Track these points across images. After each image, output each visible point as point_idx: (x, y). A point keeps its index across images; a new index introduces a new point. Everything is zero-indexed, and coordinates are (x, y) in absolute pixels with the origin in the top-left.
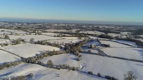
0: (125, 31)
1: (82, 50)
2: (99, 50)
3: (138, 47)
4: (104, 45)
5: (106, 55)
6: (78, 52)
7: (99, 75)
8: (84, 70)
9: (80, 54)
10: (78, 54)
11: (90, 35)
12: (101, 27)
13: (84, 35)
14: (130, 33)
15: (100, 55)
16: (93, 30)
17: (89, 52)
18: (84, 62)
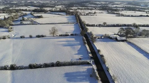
0: (59, 5)
1: (13, 23)
2: (32, 21)
3: (66, 15)
4: (37, 16)
5: (39, 24)
6: (8, 25)
7: (31, 37)
8: (16, 37)
9: (11, 27)
10: (8, 27)
11: (23, 10)
12: (35, 2)
13: (14, 11)
14: (64, 6)
15: (33, 24)
16: (26, 5)
17: (21, 24)
18: (17, 31)
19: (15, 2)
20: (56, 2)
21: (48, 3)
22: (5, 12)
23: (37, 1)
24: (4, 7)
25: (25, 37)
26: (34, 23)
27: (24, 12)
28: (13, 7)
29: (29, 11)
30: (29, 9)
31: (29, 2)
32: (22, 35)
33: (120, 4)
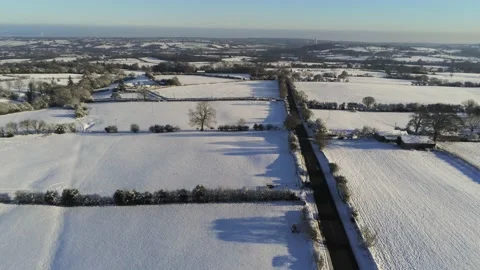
1: (92, 98)
2: (144, 92)
3: (251, 79)
4: (163, 81)
5: (164, 99)
6: (76, 101)
7: (135, 130)
8: (93, 129)
9: (83, 104)
10: (76, 106)
11: (125, 67)
12: (164, 46)
13: (101, 67)
14: (248, 58)
15: (146, 100)
16: (136, 56)
17: (115, 99)
18: (97, 117)
19: (107, 47)
20: (227, 46)
21: (201, 50)
22: (75, 69)
23: (171, 44)
24: (75, 59)
25: (119, 130)
26: (149, 98)
27: (128, 73)
28: (98, 59)
29: (144, 69)
30: (145, 64)
31: (146, 48)
32: (112, 124)
33: (436, 53)
